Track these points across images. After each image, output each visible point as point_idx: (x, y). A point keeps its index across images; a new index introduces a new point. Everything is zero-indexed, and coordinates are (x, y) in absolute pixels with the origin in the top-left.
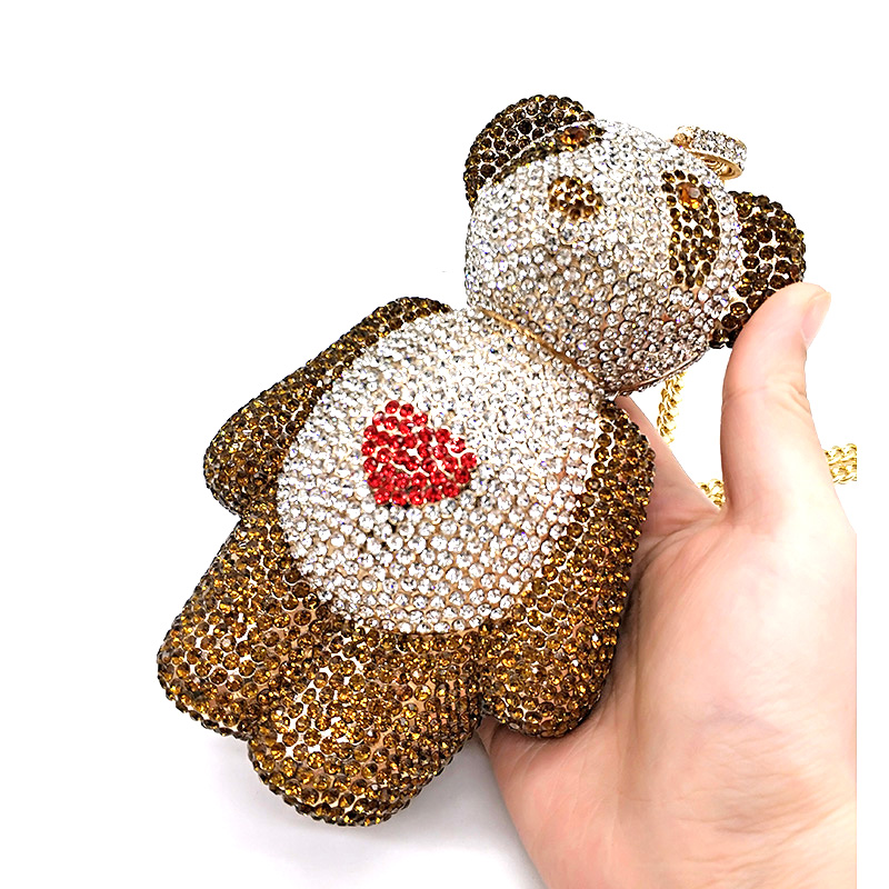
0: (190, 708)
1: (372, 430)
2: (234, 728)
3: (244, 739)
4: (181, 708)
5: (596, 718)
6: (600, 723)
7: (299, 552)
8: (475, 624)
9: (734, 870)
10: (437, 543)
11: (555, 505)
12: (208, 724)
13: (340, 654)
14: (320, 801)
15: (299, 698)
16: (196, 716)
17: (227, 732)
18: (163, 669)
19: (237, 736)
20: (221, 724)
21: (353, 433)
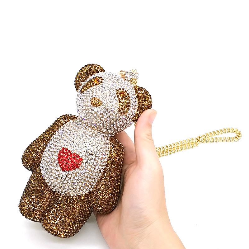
0: (28, 217)
1: (59, 154)
2: (38, 220)
3: (40, 222)
4: (27, 218)
5: (117, 208)
6: (117, 209)
7: (47, 181)
8: (87, 192)
9: (136, 235)
10: (76, 178)
11: (101, 165)
12: (33, 220)
13: (59, 202)
14: (59, 233)
15: (51, 212)
16: (30, 219)
17: (37, 221)
18: (21, 210)
19: (39, 222)
20: (35, 220)
21: (55, 155)
